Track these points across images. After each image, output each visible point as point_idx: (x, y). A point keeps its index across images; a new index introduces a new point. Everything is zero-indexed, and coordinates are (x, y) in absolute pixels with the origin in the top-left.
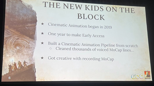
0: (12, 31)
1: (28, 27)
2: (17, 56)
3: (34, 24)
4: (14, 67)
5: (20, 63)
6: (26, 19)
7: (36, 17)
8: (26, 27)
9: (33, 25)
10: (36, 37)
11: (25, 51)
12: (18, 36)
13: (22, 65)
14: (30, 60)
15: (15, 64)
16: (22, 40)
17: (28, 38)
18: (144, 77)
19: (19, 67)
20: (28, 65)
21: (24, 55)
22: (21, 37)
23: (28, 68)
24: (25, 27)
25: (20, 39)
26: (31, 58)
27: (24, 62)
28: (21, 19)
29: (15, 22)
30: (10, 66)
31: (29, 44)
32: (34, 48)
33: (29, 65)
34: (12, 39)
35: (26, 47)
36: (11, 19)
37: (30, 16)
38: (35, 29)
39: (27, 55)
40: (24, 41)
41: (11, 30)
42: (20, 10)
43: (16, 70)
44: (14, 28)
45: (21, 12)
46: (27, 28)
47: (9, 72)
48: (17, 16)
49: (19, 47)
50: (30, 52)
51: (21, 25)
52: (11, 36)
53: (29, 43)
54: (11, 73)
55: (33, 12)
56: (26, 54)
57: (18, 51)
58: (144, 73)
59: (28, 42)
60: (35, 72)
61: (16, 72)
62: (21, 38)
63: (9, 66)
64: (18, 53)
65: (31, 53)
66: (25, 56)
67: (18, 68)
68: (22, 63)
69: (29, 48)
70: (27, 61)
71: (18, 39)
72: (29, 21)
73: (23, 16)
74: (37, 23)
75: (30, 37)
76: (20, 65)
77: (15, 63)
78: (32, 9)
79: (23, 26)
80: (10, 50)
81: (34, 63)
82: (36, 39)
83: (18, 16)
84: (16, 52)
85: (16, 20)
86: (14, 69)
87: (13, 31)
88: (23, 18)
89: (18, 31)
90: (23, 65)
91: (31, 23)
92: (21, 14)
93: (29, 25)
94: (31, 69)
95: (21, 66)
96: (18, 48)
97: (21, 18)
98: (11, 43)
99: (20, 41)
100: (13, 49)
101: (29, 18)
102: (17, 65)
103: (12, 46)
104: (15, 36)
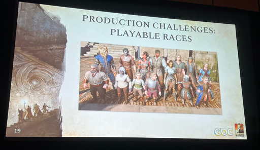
0: (27, 55)
1: (52, 50)
2: (33, 96)
3: (63, 46)
4: (27, 113)
5: (36, 107)
6: (50, 38)
7: (66, 35)
8: (50, 49)
9: (60, 47)
10: (65, 66)
11: (46, 88)
12: (35, 65)
13: (40, 110)
14: (54, 103)
15: (29, 109)
16: (42, 70)
17: (51, 67)
18: (234, 133)
19: (35, 114)
20: (49, 111)
21: (44, 94)
22: (40, 65)
23: (50, 115)
24: (47, 50)
25: (39, 70)
26: (56, 99)
27: (44, 106)
28: (41, 37)
29: (31, 43)
30: (21, 112)
31: (53, 78)
32: (61, 84)
33: (51, 111)
34: (25, 69)
35: (48, 82)
36: (26, 38)
37: (56, 33)
38: (63, 54)
39: (49, 94)
40: (46, 72)
41: (25, 55)
42: (40, 24)
43: (29, 118)
44: (30, 52)
45: (41, 27)
46: (50, 51)
47: (19, 121)
48: (35, 33)
49: (37, 82)
50: (54, 90)
51: (41, 47)
52: (24, 64)
53: (52, 76)
54: (23, 122)
55: (62, 27)
56: (47, 92)
57: (35, 88)
58: (234, 126)
59: (51, 74)
60: (61, 121)
61: (30, 121)
62: (40, 67)
63: (19, 111)
64: (34, 91)
65: (55, 92)
66: (46, 96)
67: (33, 114)
68: (41, 108)
69: (53, 83)
70: (49, 103)
71: (35, 68)
72: (55, 41)
73: (45, 33)
74: (67, 44)
75: (55, 67)
76: (36, 111)
77: (29, 106)
78: (59, 23)
79: (44, 48)
80: (22, 86)
81: (60, 107)
82: (65, 70)
83: (37, 33)
84: (32, 89)
85: (34, 38)
86: (28, 116)
87: (29, 56)
88: (44, 35)
89: (35, 55)
90: (42, 111)
91: (57, 43)
92: (42, 30)
93: (55, 47)
94: (55, 118)
95: (39, 113)
96: (35, 83)
97: (42, 35)
98: (24, 75)
99: (38, 72)
100: (26, 84)
101: (54, 36)
102: (32, 110)
103: (26, 80)
104: (30, 64)
